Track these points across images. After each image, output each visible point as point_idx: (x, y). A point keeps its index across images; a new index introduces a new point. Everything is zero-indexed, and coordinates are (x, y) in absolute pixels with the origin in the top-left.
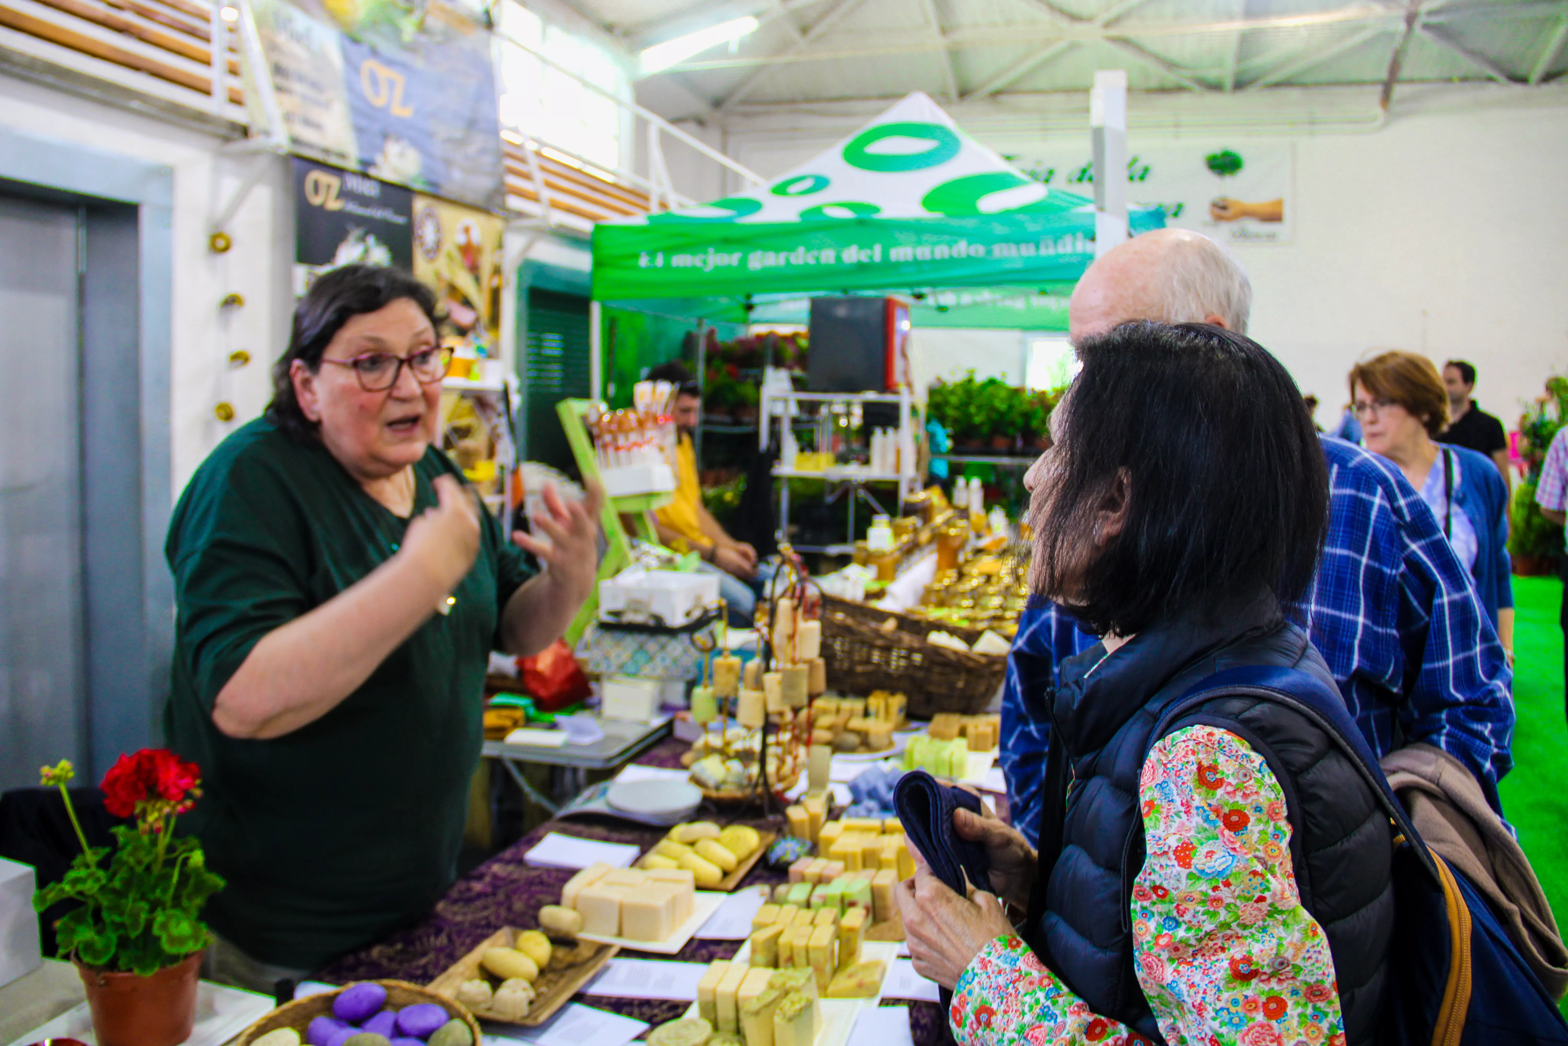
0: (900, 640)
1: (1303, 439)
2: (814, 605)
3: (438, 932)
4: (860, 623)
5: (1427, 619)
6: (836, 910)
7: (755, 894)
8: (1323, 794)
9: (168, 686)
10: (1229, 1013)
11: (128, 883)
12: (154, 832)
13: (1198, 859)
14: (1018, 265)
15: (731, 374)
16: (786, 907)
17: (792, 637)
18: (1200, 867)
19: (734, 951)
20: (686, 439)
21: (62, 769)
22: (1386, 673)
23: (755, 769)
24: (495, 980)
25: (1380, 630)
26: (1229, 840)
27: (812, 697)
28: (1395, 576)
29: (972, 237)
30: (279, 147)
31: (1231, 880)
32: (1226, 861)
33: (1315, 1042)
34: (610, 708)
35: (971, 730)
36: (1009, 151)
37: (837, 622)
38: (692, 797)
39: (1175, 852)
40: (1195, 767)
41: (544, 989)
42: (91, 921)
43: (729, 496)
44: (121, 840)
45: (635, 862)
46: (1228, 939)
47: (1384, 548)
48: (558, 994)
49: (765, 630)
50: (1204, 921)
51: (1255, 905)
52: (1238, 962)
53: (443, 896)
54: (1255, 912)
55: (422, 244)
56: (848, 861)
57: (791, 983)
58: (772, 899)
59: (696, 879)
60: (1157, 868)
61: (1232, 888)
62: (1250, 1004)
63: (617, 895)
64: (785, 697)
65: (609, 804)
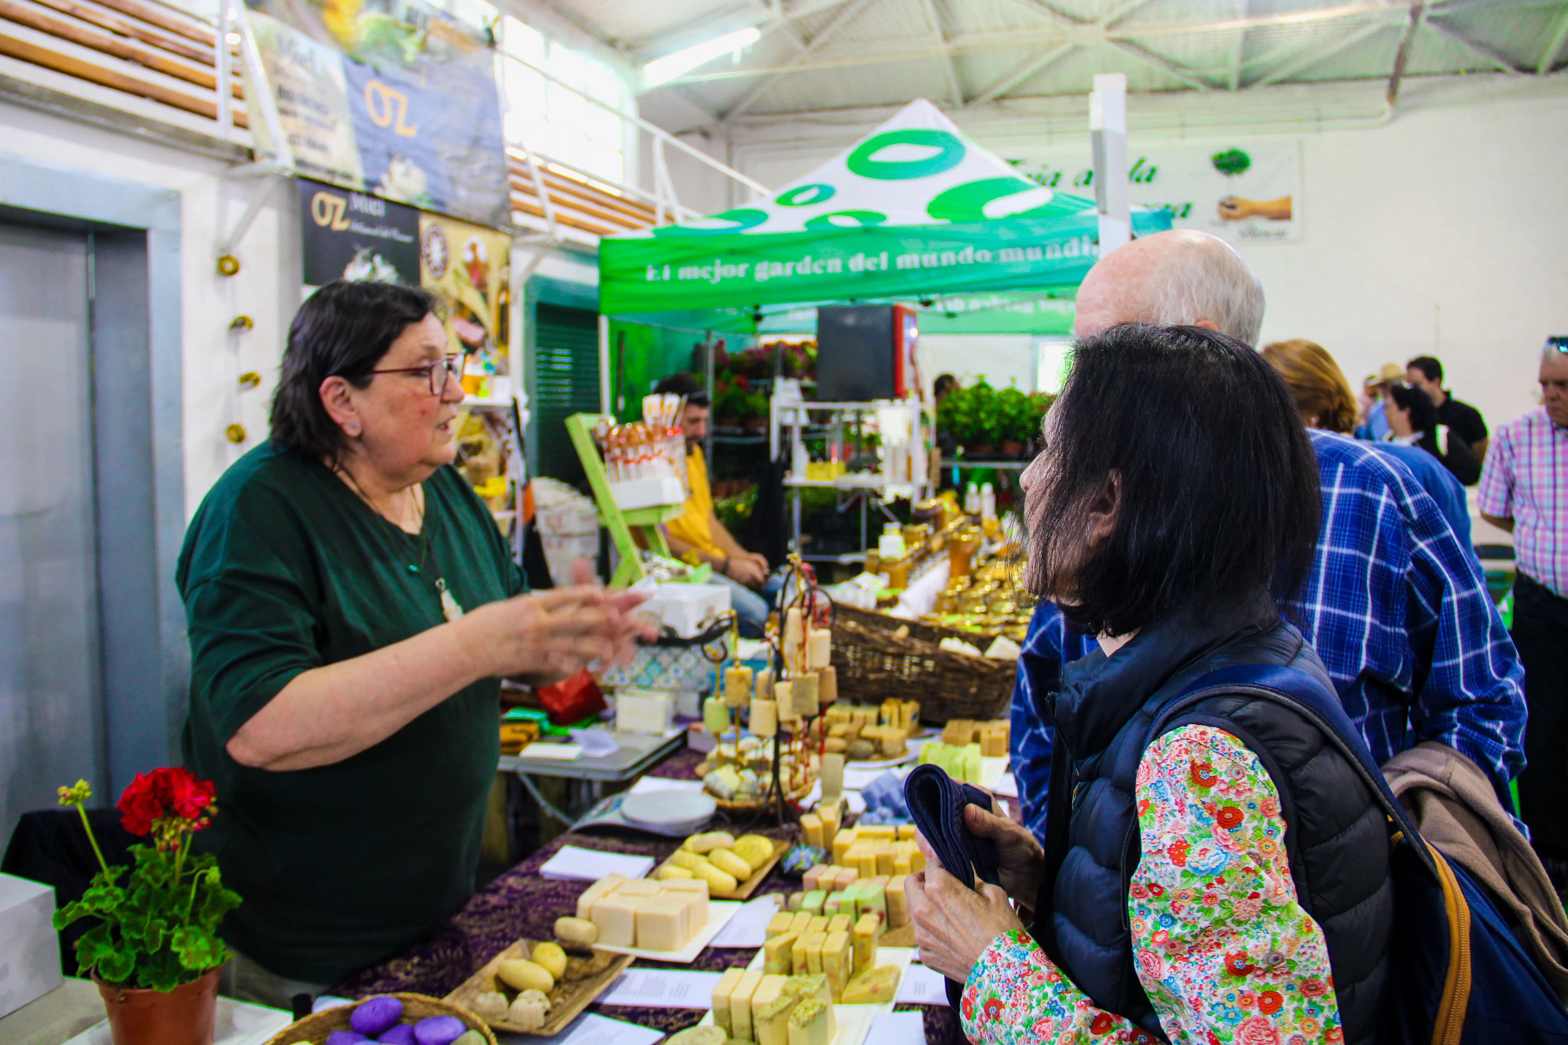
0: (912, 647)
1: (1292, 441)
2: (823, 614)
3: (454, 946)
4: (872, 631)
5: (1436, 617)
6: (849, 917)
7: (770, 902)
8: (1318, 790)
9: (186, 706)
10: (1225, 1008)
11: (146, 901)
12: (171, 850)
13: (1192, 857)
14: (1026, 269)
15: (740, 385)
16: (799, 914)
17: (802, 646)
18: (1193, 864)
19: (750, 960)
20: (697, 450)
21: (80, 788)
22: (1395, 672)
23: (768, 778)
24: (511, 992)
25: (1388, 629)
26: (1222, 837)
27: (823, 707)
28: (1402, 575)
29: (978, 243)
30: (285, 169)
31: (1225, 877)
32: (1219, 859)
33: (1311, 1036)
34: (622, 721)
35: (984, 736)
36: (1014, 156)
37: (849, 630)
38: (706, 807)
39: (1170, 850)
40: (1188, 766)
41: (560, 1000)
42: (110, 939)
43: (740, 507)
44: (138, 858)
45: (650, 873)
46: (1224, 935)
47: (1392, 547)
48: (574, 1004)
49: (775, 639)
50: (1199, 918)
51: (1249, 901)
52: (1233, 957)
53: (460, 909)
54: (1250, 909)
55: (429, 263)
56: (863, 869)
57: (804, 990)
58: (787, 907)
59: (710, 889)
60: (1152, 866)
61: (1226, 884)
62: (1246, 998)
63: (632, 905)
64: (795, 705)
65: (624, 816)
